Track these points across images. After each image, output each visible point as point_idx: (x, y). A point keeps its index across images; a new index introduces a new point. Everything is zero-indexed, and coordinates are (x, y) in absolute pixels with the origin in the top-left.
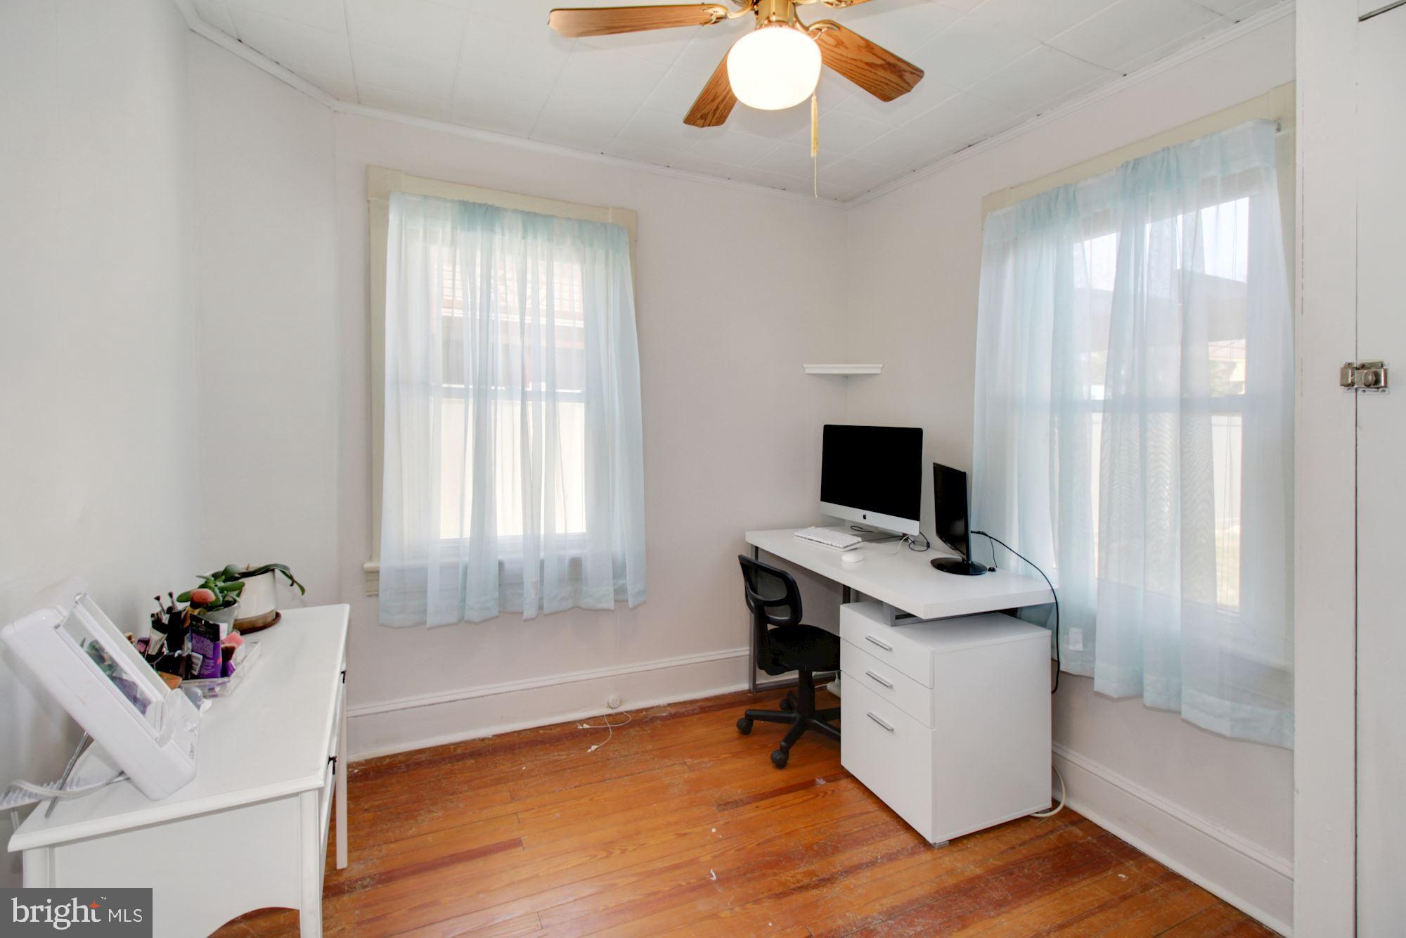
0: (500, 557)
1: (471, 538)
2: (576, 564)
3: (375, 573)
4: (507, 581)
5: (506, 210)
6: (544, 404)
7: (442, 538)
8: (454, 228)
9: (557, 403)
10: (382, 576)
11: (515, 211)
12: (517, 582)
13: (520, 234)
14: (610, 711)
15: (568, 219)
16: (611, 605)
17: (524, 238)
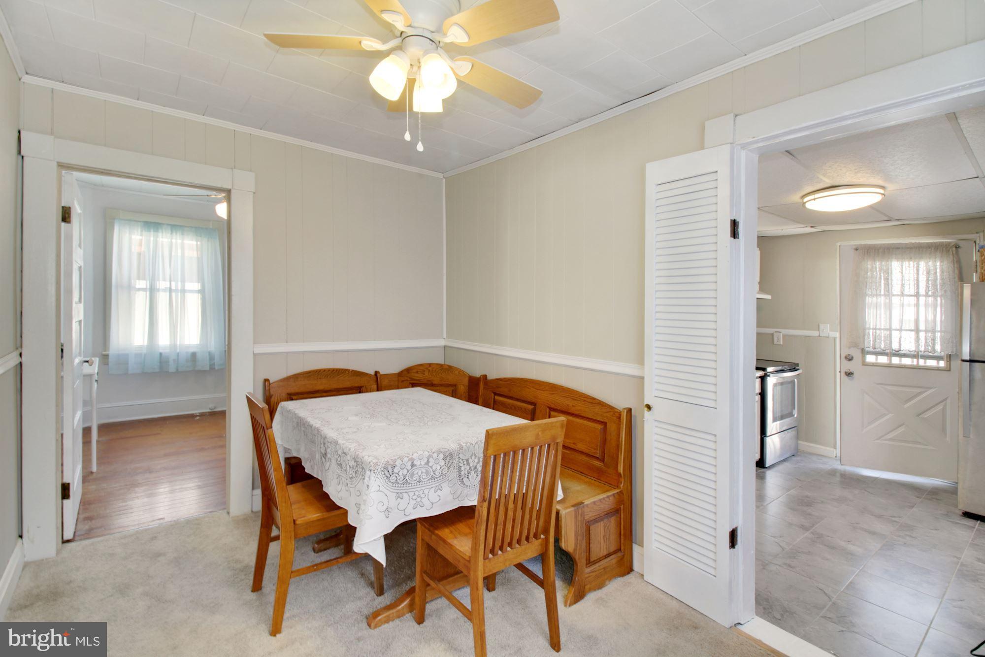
0: (161, 351)
1: (147, 345)
2: (194, 355)
3: (107, 355)
4: (163, 360)
5: (163, 224)
6: (179, 294)
7: (135, 344)
8: (142, 231)
9: (186, 294)
10: (110, 357)
11: (168, 225)
12: (167, 362)
13: (170, 232)
14: (210, 411)
15: (191, 227)
16: (208, 368)
17: (171, 234)
